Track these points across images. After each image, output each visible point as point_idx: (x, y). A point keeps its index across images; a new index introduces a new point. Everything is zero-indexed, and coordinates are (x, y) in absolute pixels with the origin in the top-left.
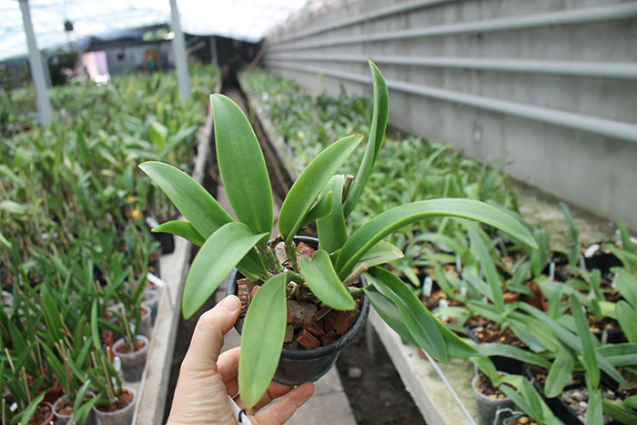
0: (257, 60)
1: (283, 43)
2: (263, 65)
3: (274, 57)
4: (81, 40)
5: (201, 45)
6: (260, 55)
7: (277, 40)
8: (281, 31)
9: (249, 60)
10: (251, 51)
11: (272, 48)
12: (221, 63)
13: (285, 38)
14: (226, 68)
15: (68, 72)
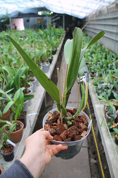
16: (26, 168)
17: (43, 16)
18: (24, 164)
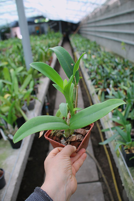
0: (77, 31)
1: (88, 23)
2: (79, 33)
3: (83, 30)
4: (12, 22)
5: (55, 24)
6: (78, 29)
7: (86, 22)
8: (88, 18)
9: (74, 30)
10: (74, 27)
11: (83, 26)
12: (63, 32)
13: (90, 21)
14: (65, 33)
15: (7, 35)
16: (49, 196)
17: (40, 23)
18: (45, 192)
